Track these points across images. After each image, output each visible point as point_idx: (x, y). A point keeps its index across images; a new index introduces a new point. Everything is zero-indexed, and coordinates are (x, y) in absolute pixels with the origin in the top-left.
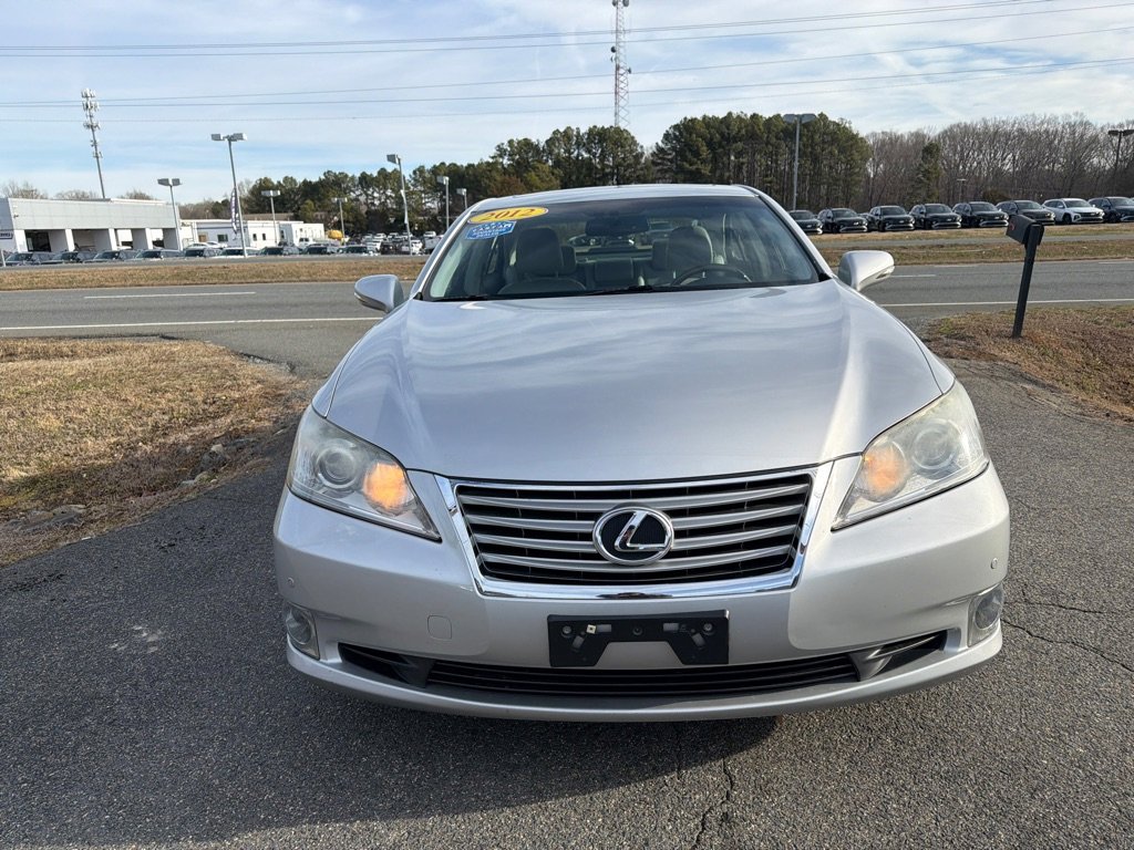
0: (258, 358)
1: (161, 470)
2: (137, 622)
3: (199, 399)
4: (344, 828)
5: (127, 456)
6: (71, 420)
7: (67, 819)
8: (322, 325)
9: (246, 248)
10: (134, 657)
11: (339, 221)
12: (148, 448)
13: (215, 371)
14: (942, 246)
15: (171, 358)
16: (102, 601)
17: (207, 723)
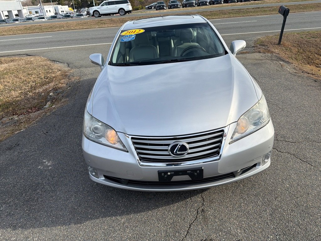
0: (58, 62)
1: (36, 101)
2: (43, 159)
3: (43, 77)
4: (110, 219)
5: (25, 97)
6: (6, 85)
7: (41, 220)
8: (74, 48)
9: (45, 17)
10: (46, 170)
11: (73, 4)
12: (31, 94)
13: (46, 67)
14: (259, 8)
15: (31, 63)
16: (32, 152)
17: (70, 190)
